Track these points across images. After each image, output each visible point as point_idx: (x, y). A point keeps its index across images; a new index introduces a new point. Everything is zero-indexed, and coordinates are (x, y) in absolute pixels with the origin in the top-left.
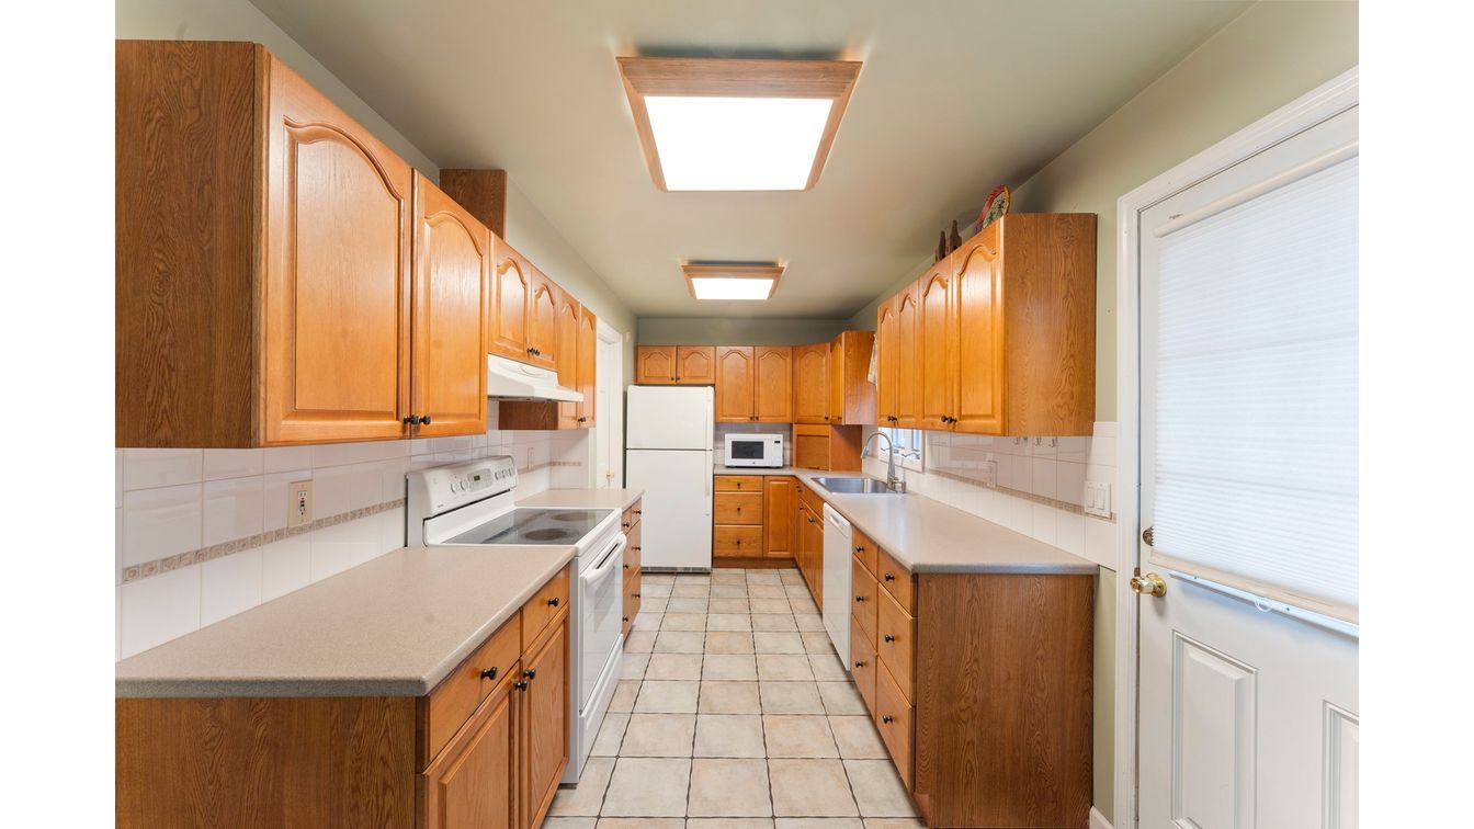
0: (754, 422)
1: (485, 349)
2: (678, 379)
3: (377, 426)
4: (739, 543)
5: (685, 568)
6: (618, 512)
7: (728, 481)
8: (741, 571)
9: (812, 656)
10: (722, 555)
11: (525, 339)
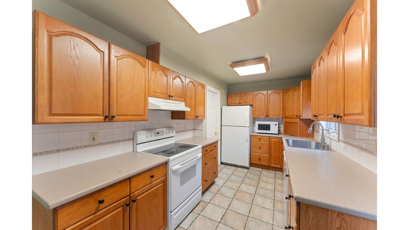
0: (267, 117)
1: (147, 95)
2: (240, 103)
3: (92, 118)
4: (260, 159)
5: (240, 165)
6: (200, 146)
7: (256, 138)
8: (260, 170)
9: (275, 212)
10: (254, 163)
11: (168, 92)
